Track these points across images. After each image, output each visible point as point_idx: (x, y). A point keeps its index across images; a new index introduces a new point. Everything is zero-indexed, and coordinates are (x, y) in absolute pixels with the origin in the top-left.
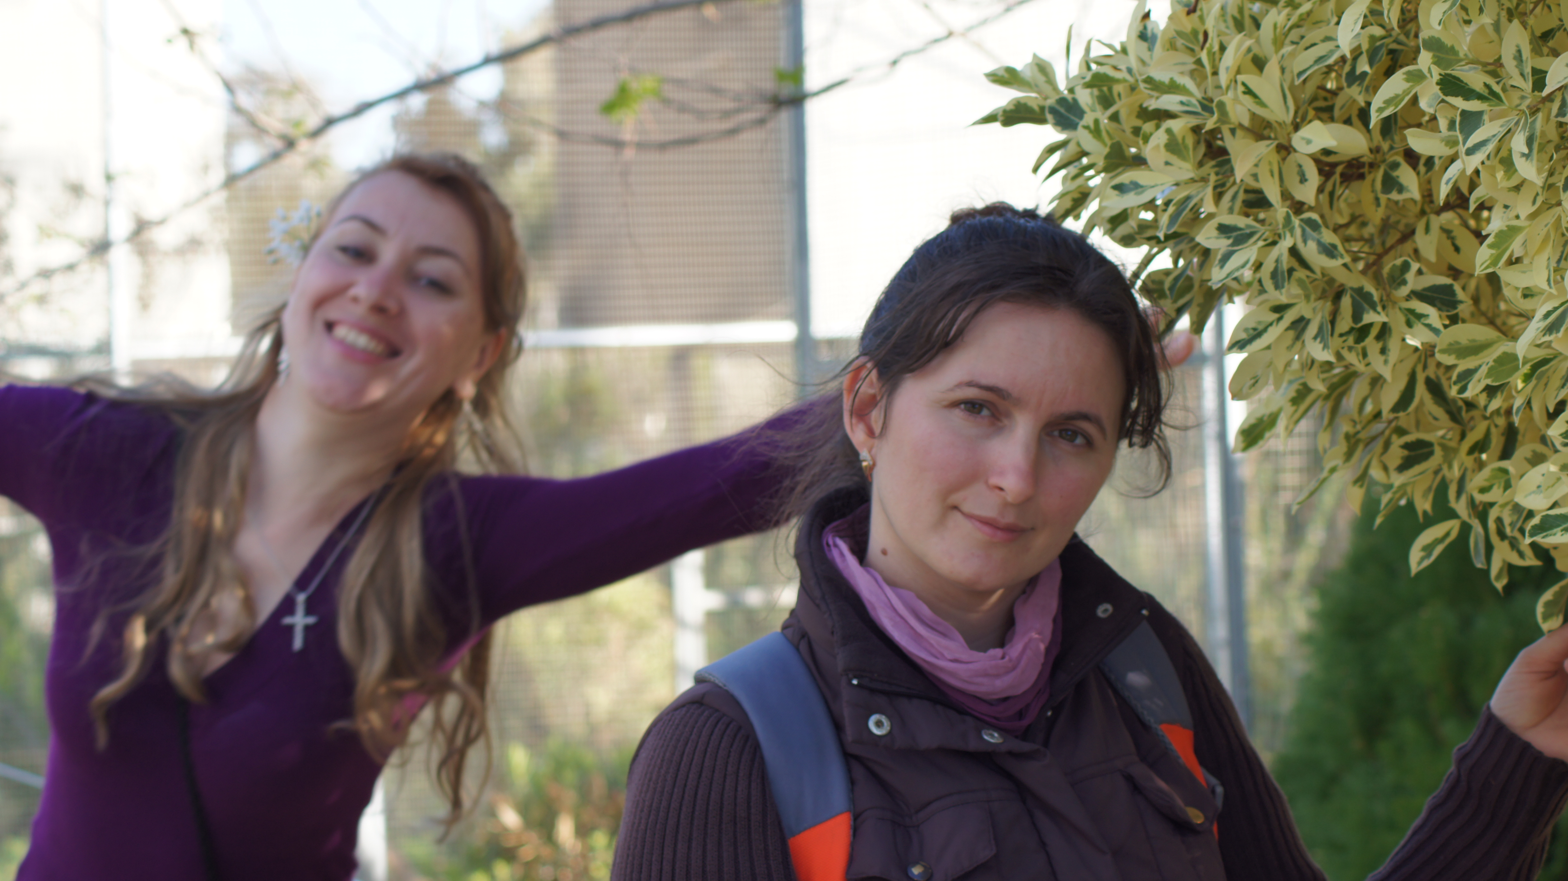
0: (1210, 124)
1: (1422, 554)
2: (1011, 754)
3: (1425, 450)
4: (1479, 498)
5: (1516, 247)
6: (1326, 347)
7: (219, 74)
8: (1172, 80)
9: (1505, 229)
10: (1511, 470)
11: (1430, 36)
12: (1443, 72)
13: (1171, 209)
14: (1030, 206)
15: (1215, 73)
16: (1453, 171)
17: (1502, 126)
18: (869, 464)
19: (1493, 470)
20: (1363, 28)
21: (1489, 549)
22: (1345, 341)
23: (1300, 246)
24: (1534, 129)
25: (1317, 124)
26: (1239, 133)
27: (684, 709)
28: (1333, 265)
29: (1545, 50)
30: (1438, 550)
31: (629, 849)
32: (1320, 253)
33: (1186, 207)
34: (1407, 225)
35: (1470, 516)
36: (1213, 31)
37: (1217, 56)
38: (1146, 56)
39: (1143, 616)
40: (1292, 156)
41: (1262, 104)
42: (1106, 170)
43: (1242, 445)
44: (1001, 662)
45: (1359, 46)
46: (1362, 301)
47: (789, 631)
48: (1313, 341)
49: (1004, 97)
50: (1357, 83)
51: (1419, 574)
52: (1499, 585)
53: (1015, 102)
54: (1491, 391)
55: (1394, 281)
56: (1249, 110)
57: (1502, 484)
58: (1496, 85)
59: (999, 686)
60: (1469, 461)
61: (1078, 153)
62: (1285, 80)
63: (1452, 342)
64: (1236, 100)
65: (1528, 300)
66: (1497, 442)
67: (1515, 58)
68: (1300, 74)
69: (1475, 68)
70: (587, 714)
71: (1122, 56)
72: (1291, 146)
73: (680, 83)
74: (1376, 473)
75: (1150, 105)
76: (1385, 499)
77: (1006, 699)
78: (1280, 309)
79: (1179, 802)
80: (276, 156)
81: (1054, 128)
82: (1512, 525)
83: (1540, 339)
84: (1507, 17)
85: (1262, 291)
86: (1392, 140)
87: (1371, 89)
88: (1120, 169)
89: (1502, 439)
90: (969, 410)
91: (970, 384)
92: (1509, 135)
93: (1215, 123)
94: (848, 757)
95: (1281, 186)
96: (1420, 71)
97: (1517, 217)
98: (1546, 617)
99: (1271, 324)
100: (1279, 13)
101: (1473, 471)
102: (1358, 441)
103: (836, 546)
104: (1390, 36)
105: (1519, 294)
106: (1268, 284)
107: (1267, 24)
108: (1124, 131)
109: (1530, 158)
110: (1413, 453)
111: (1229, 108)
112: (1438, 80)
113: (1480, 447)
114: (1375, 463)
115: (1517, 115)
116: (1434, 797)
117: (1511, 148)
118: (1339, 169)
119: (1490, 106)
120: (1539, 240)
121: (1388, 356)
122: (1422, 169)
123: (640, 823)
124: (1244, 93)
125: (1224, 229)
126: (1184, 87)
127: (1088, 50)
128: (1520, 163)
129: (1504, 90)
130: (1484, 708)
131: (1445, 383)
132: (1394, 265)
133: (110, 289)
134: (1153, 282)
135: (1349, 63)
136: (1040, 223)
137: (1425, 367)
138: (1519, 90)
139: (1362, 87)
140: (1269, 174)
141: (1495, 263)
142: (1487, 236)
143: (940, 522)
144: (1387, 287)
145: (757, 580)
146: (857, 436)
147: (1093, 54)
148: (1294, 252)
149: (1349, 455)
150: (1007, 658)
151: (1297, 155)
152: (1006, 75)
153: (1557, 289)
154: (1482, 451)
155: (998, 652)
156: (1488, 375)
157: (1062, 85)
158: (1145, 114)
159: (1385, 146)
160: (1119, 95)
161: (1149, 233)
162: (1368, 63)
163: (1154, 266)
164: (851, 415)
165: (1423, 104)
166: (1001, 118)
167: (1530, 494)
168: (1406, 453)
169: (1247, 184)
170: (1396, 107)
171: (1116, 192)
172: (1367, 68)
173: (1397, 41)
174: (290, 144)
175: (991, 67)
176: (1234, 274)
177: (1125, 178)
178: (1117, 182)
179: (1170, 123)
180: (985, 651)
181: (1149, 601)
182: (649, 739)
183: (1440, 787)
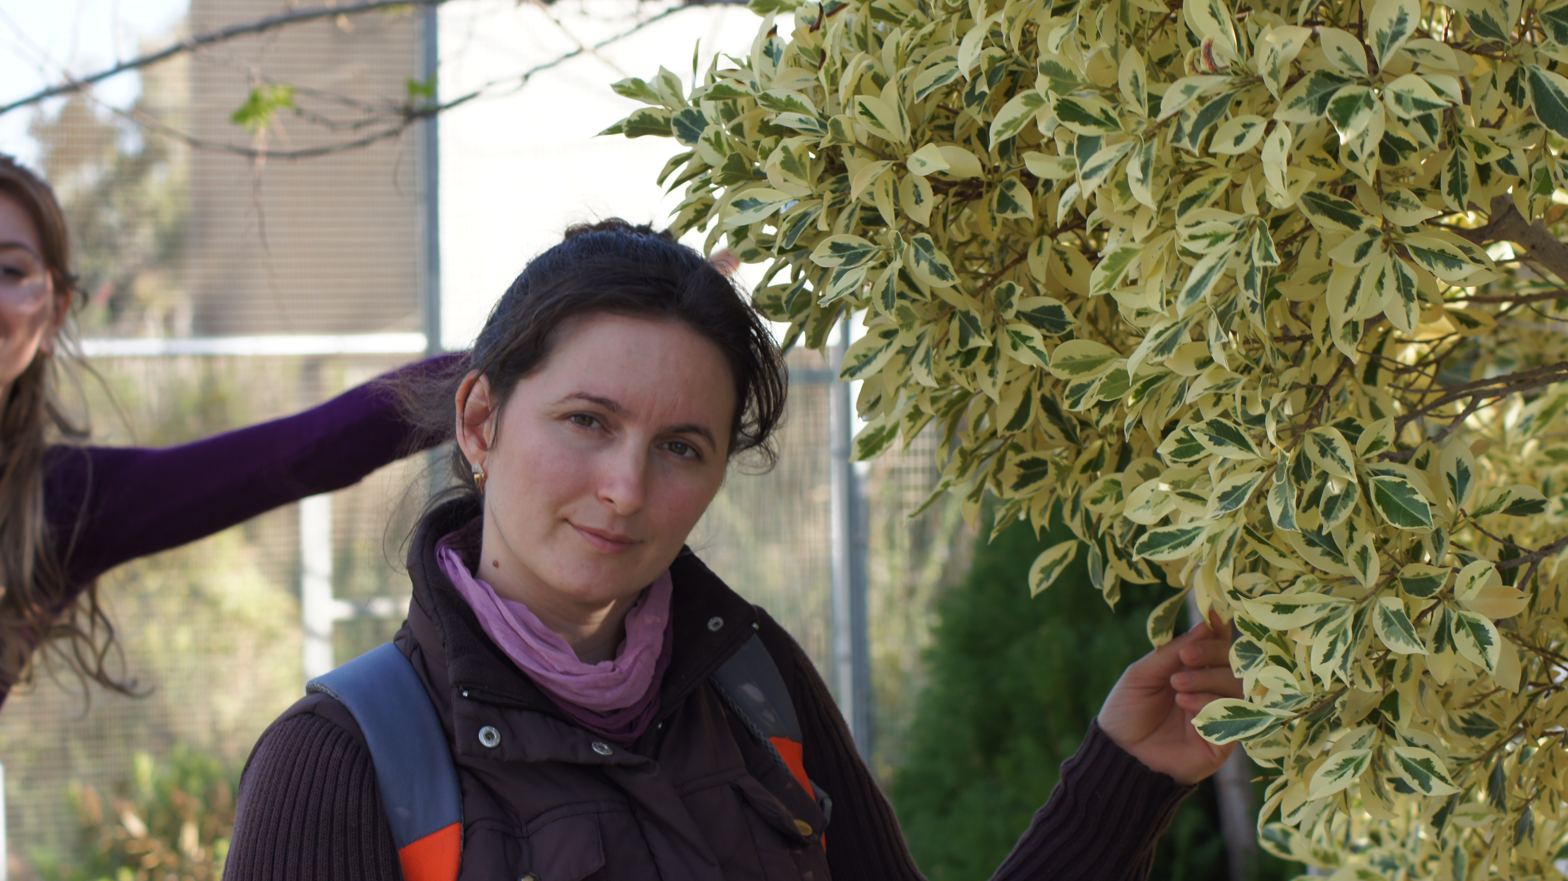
0: (824, 143)
1: (1041, 576)
2: (620, 766)
3: (1041, 469)
4: (1092, 509)
5: (1130, 269)
6: (931, 372)
8: (789, 97)
9: (1121, 251)
10: (1124, 482)
11: (1048, 60)
12: (1060, 98)
15: (833, 92)
16: (1070, 194)
17: (1118, 151)
18: (481, 477)
19: (1106, 482)
20: (983, 49)
21: (1105, 565)
22: (952, 364)
23: (911, 268)
24: (1150, 154)
25: (933, 145)
26: (858, 151)
27: (296, 720)
28: (943, 286)
29: (1162, 76)
30: (1057, 571)
32: (931, 273)
33: (805, 223)
34: (1022, 246)
35: (1084, 535)
36: (833, 51)
37: (836, 75)
38: (770, 71)
39: (754, 629)
40: (907, 176)
41: (879, 125)
42: (727, 183)
43: (861, 455)
44: (611, 674)
45: (978, 68)
46: (969, 325)
47: (401, 643)
48: (920, 367)
49: (630, 108)
50: (976, 103)
52: (1111, 602)
53: (640, 113)
54: (1103, 407)
55: (1002, 304)
56: (866, 129)
57: (1114, 496)
58: (1113, 110)
59: (609, 698)
60: (1083, 479)
61: (702, 165)
62: (903, 101)
64: (852, 119)
65: (1141, 319)
66: (1111, 458)
67: (1131, 84)
68: (919, 93)
69: (1093, 93)
70: (214, 722)
71: (748, 70)
72: (906, 167)
73: (313, 94)
75: (770, 121)
76: (1001, 512)
77: (616, 711)
78: (889, 335)
79: (787, 814)
81: (678, 140)
83: (1152, 358)
84: (1125, 42)
85: (876, 311)
86: (1010, 161)
87: (990, 110)
88: (740, 183)
89: (1116, 458)
90: (580, 423)
91: (580, 396)
92: (1126, 159)
93: (830, 141)
94: (459, 769)
95: (895, 204)
96: (1038, 95)
97: (1133, 240)
98: (1156, 633)
99: (880, 350)
100: (902, 33)
101: (1087, 486)
102: (973, 458)
103: (448, 558)
104: (1010, 57)
105: (1134, 314)
106: (881, 305)
107: (890, 42)
108: (746, 145)
109: (1145, 183)
110: (1028, 472)
111: (845, 127)
112: (1055, 104)
113: (1094, 465)
114: (989, 479)
115: (1133, 140)
116: (1041, 811)
117: (1127, 173)
118: (957, 188)
119: (1107, 131)
120: (1153, 263)
121: (996, 377)
122: (1039, 190)
123: (250, 832)
124: (861, 113)
125: (836, 248)
126: (801, 104)
127: (715, 64)
128: (1135, 188)
129: (1121, 115)
130: (1092, 722)
132: (1000, 290)
134: (774, 297)
135: (968, 84)
136: (654, 238)
137: (1040, 386)
138: (1135, 115)
139: (981, 107)
140: (885, 194)
141: (1109, 283)
142: (1102, 258)
143: (551, 533)
146: (470, 448)
147: (720, 67)
148: (904, 274)
149: (962, 471)
150: (617, 670)
151: (911, 174)
152: (633, 87)
153: (1169, 311)
154: (1097, 467)
155: (609, 664)
156: (1101, 392)
157: (688, 97)
158: (766, 128)
159: (1003, 167)
160: (743, 109)
162: (987, 84)
163: (777, 281)
164: (463, 423)
165: (1042, 128)
166: (625, 129)
167: (1139, 509)
168: (1022, 471)
169: (863, 204)
170: (1015, 130)
171: (738, 209)
172: (985, 89)
173: (1017, 62)
175: (617, 79)
176: (848, 289)
177: (745, 194)
178: (737, 197)
179: (787, 141)
180: (595, 664)
181: (760, 615)
182: (261, 748)
183: (1047, 800)
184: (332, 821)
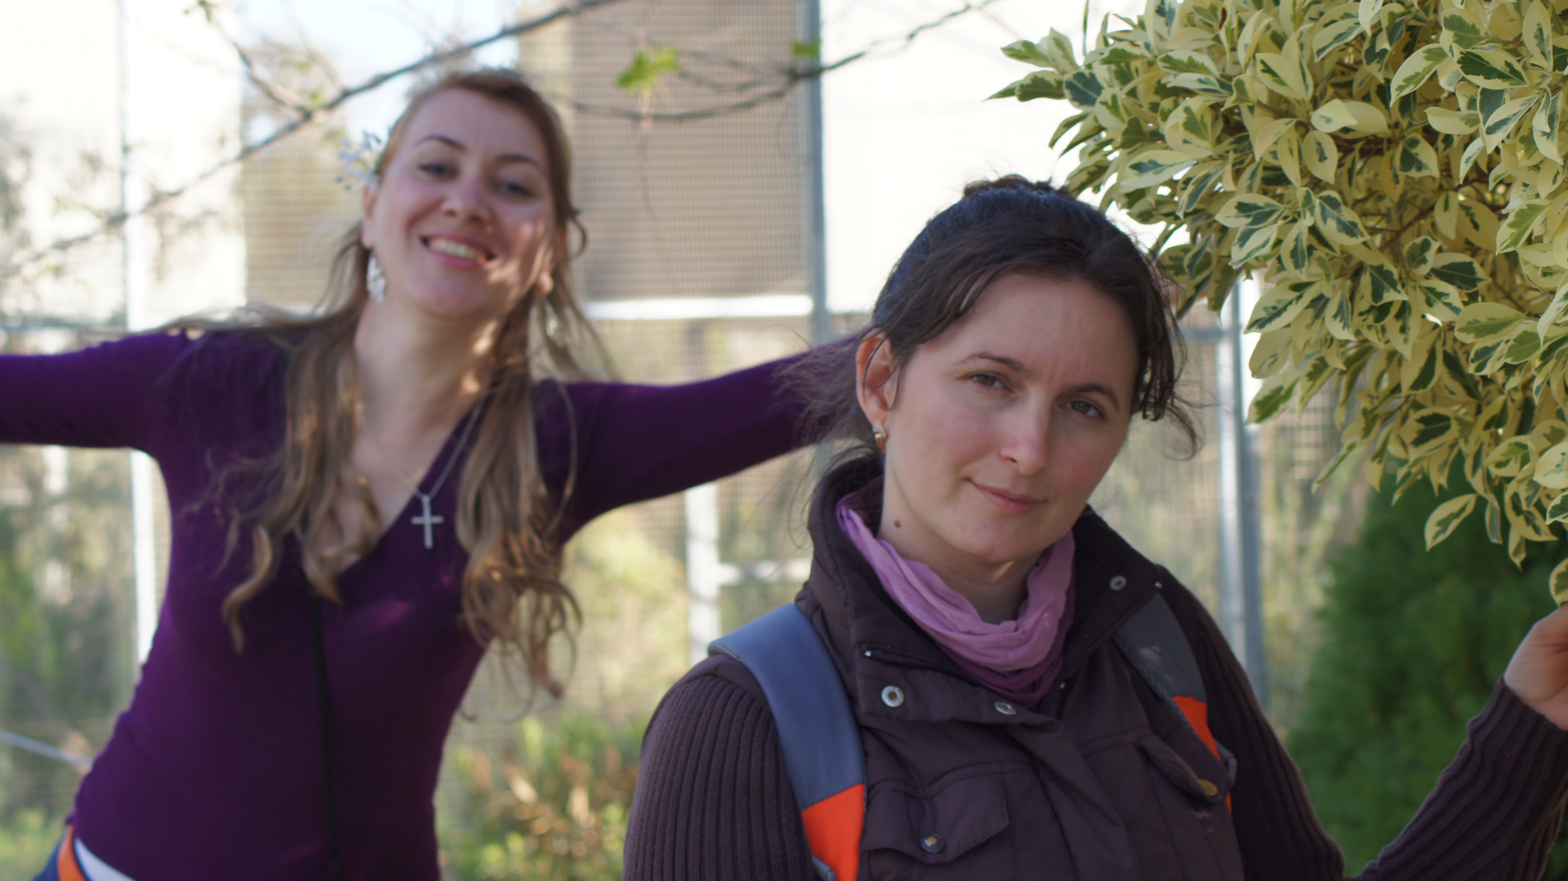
0: (1229, 103)
1: (1438, 528)
2: (1024, 726)
3: (1442, 424)
4: (1495, 472)
5: (1536, 227)
6: (1346, 326)
7: (236, 45)
8: (1190, 58)
9: (1526, 208)
10: (1531, 445)
11: (1452, 15)
12: (1464, 51)
13: (1191, 188)
14: (1043, 178)
15: (1234, 49)
16: (1473, 149)
17: (1522, 105)
18: (882, 437)
19: (1510, 445)
20: (1383, 4)
21: (1506, 526)
22: (1364, 320)
23: (1320, 225)
24: (1556, 108)
25: (1336, 102)
26: (1257, 110)
27: (697, 682)
28: (1352, 243)
30: (1454, 525)
31: (642, 820)
32: (1340, 231)
33: (1205, 185)
34: (1425, 201)
35: (1486, 491)
36: (1232, 9)
37: (1236, 33)
38: (1163, 30)
39: (1157, 588)
40: (1311, 134)
41: (1281, 82)
42: (1123, 146)
43: (1256, 417)
44: (1014, 634)
45: (1379, 23)
46: (1382, 280)
47: (802, 604)
48: (1333, 319)
49: (1022, 71)
50: (1377, 60)
51: (1435, 549)
52: (1517, 560)
53: (1032, 77)
54: (1509, 369)
55: (1414, 259)
56: (1267, 87)
57: (1519, 459)
58: (1517, 63)
59: (1012, 658)
60: (1485, 436)
61: (1095, 128)
62: (1303, 57)
63: (1472, 321)
64: (1254, 77)
65: (1548, 278)
66: (1514, 416)
67: (1536, 37)
68: (1319, 51)
69: (1495, 47)
70: (602, 688)
71: (1140, 31)
72: (1310, 124)
73: (697, 55)
74: (1394, 449)
75: (1169, 82)
76: (1401, 473)
77: (1019, 671)
78: (1299, 287)
79: (1193, 775)
80: (292, 128)
81: (1071, 103)
82: (1528, 499)
83: (1560, 319)
85: (1281, 268)
86: (1411, 117)
87: (1390, 66)
88: (1137, 145)
89: (1519, 414)
90: (982, 382)
91: (983, 356)
92: (1530, 114)
93: (1234, 102)
94: (862, 729)
95: (1300, 164)
96: (1441, 49)
97: (1538, 196)
98: (1559, 589)
99: (1290, 303)
101: (1490, 445)
102: (1376, 417)
103: (849, 518)
104: (1410, 12)
105: (1539, 273)
106: (1288, 262)
108: (1141, 106)
109: (1551, 137)
110: (1429, 428)
111: (1248, 86)
112: (1459, 58)
113: (1497, 421)
114: (1392, 438)
115: (1538, 94)
116: (1448, 770)
117: (1532, 127)
118: (1358, 146)
119: (1512, 84)
120: (1559, 219)
121: (1408, 334)
122: (1440, 145)
123: (653, 795)
124: (1263, 71)
125: (1243, 208)
126: (1203, 65)
127: (1105, 24)
128: (1541, 142)
129: (1525, 68)
130: (1498, 680)
131: (1462, 358)
132: (1414, 244)
133: (125, 261)
134: (1171, 258)
135: (1368, 40)
136: (1052, 195)
137: (1444, 343)
138: (1539, 68)
139: (1382, 64)
140: (1288, 152)
141: (1515, 242)
142: (1508, 214)
143: (953, 493)
144: (1406, 264)
145: (773, 554)
146: (870, 407)
147: (1111, 29)
148: (1313, 230)
149: (1367, 431)
150: (1020, 631)
151: (1315, 132)
152: (1023, 50)
154: (1499, 425)
155: (1011, 624)
156: (1508, 355)
157: (1080, 61)
158: (1163, 90)
159: (1404, 123)
160: (1137, 70)
161: (1166, 209)
162: (1388, 40)
163: (1173, 242)
164: (864, 385)
165: (1443, 82)
166: (1018, 93)
167: (1549, 473)
168: (1422, 427)
169: (1266, 162)
170: (1416, 86)
171: (1135, 172)
172: (1386, 46)
173: (1416, 18)
174: (307, 115)
175: (1008, 41)
176: (1254, 254)
177: (1144, 157)
178: (1136, 160)
179: (1189, 102)
180: (998, 622)
181: (1161, 573)
182: (663, 710)
183: (1454, 760)
184: (735, 783)
